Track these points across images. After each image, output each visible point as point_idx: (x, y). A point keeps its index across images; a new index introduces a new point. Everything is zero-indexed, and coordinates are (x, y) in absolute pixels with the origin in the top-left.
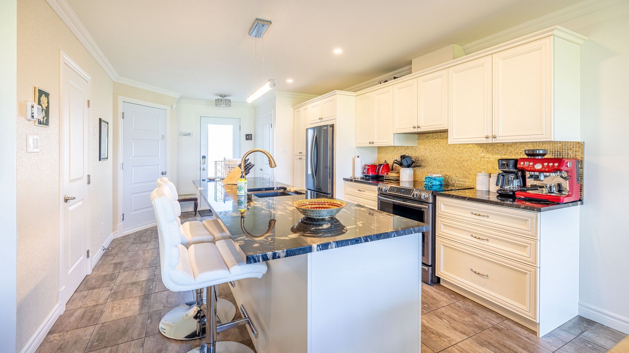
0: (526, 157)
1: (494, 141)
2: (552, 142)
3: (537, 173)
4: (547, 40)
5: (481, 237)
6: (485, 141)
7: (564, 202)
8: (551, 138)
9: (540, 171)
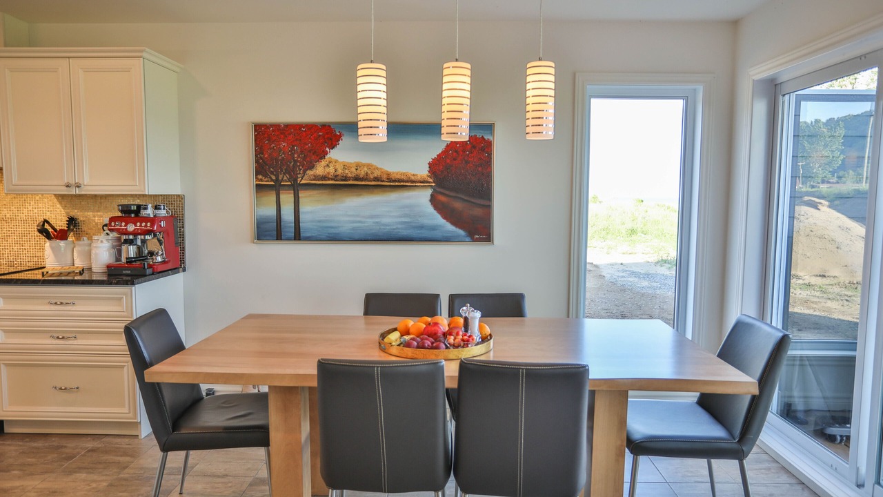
0: (120, 214)
1: (78, 192)
2: (146, 195)
3: (131, 237)
4: (135, 61)
5: (66, 336)
6: (65, 191)
7: (159, 270)
8: (145, 191)
9: (135, 234)
